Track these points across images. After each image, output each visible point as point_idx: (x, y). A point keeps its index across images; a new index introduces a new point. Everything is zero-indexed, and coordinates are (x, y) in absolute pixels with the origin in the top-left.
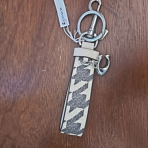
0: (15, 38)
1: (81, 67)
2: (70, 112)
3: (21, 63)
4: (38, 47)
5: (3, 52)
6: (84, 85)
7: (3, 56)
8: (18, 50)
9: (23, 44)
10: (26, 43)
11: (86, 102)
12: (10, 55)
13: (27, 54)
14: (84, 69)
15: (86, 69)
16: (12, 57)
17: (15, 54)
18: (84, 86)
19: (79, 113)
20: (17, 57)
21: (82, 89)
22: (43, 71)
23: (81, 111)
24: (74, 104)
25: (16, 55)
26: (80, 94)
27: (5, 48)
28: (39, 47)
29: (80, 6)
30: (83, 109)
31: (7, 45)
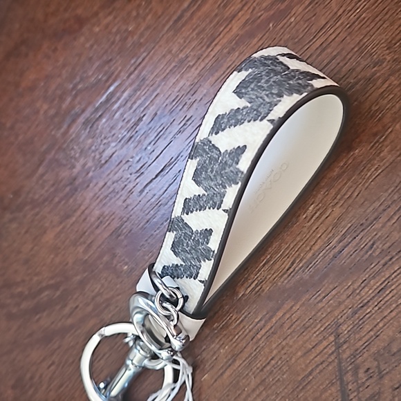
0: (88, 186)
3: (56, 255)
4: (115, 262)
5: (46, 188)
7: (37, 197)
8: (74, 219)
9: (93, 219)
10: (99, 221)
12: (50, 212)
13: (81, 251)
16: (52, 222)
17: (61, 223)
20: (60, 232)
25: (61, 227)
27: (53, 185)
28: (116, 266)
29: (282, 279)
31: (62, 184)
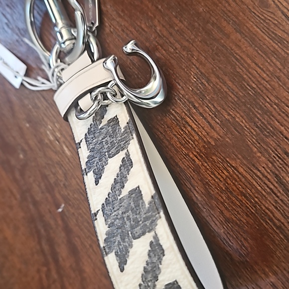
1: (92, 129)
2: (122, 270)
6: (121, 166)
11: (147, 206)
14: (101, 125)
15: (106, 122)
18: (120, 170)
19: (149, 255)
21: (120, 181)
22: (60, 210)
23: (151, 243)
24: (118, 238)
26: (121, 196)
30: (152, 233)
